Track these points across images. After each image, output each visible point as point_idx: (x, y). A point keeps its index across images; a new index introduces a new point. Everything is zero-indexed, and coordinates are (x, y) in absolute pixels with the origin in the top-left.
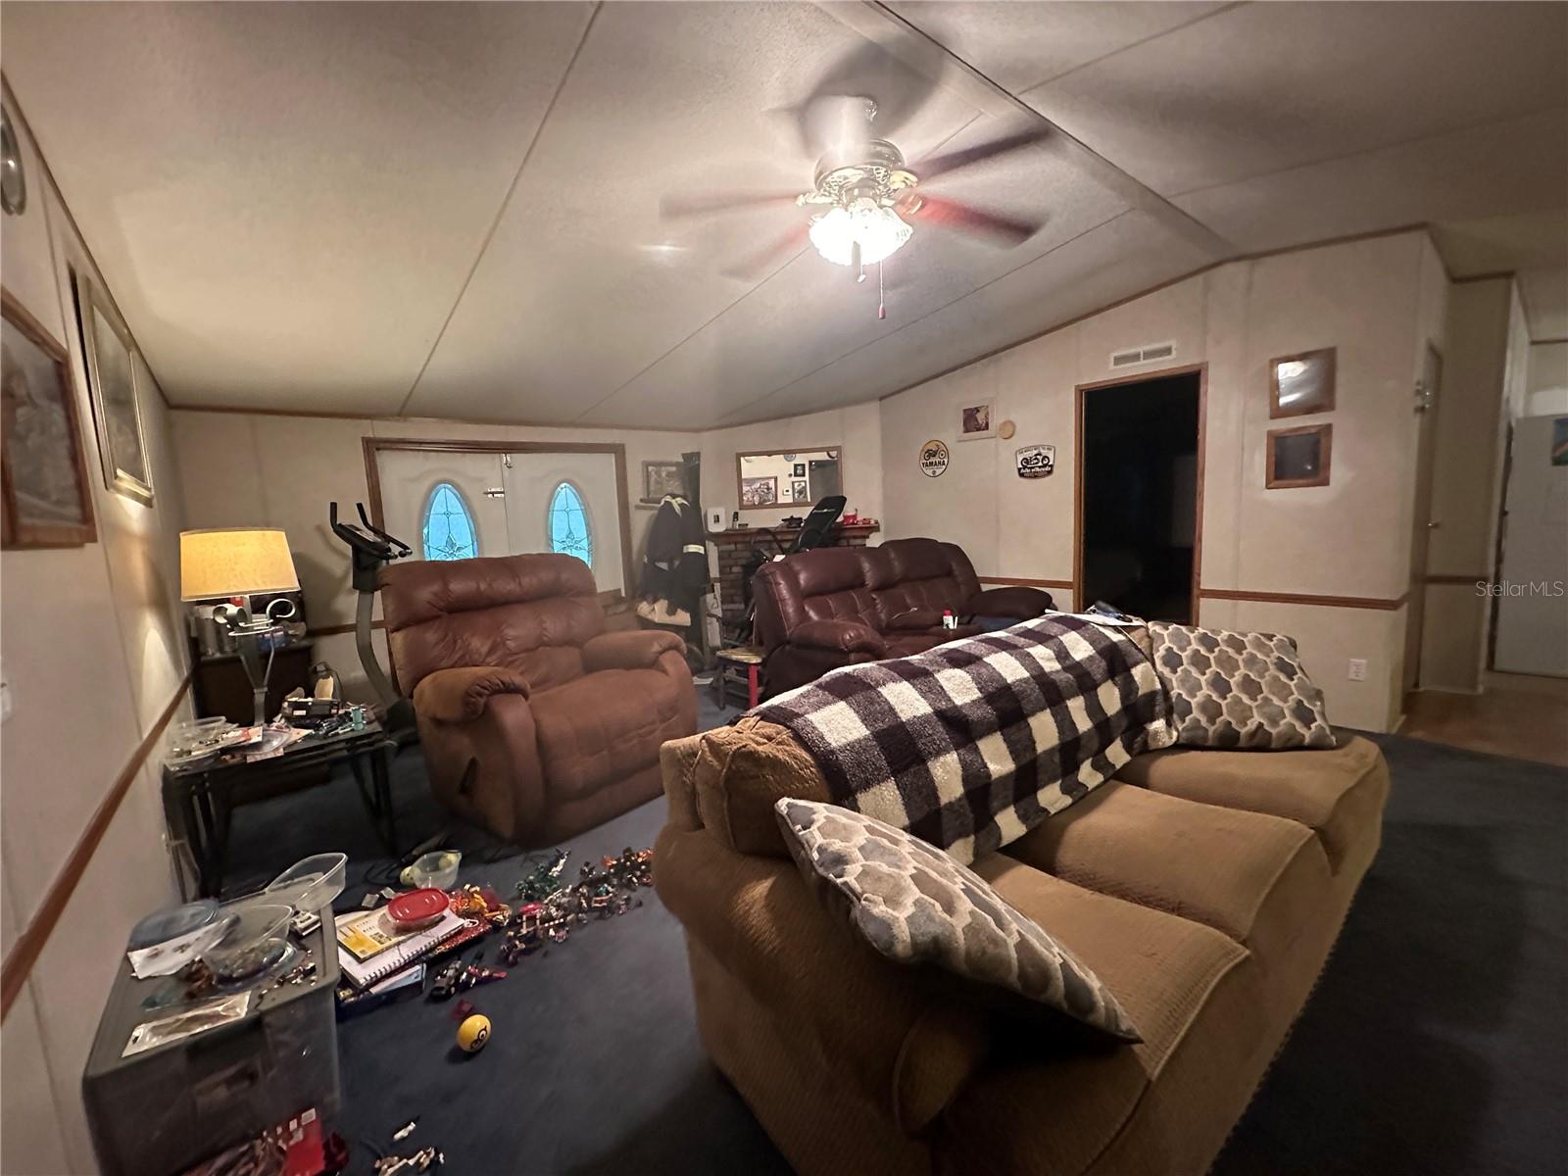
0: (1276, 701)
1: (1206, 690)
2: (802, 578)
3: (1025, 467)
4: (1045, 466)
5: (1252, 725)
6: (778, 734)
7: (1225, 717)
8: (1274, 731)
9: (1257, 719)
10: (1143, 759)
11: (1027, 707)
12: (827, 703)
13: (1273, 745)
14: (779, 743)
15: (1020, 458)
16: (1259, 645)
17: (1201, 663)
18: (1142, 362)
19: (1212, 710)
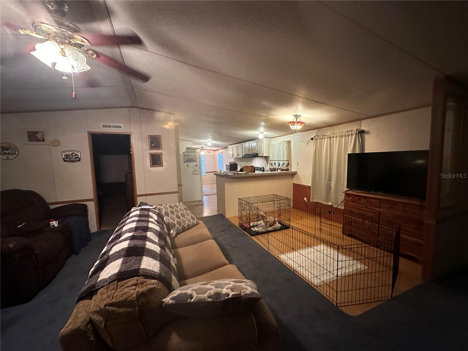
0: (188, 217)
3: (66, 158)
4: (76, 158)
12: (141, 260)
14: (142, 284)
15: (64, 154)
18: (112, 128)
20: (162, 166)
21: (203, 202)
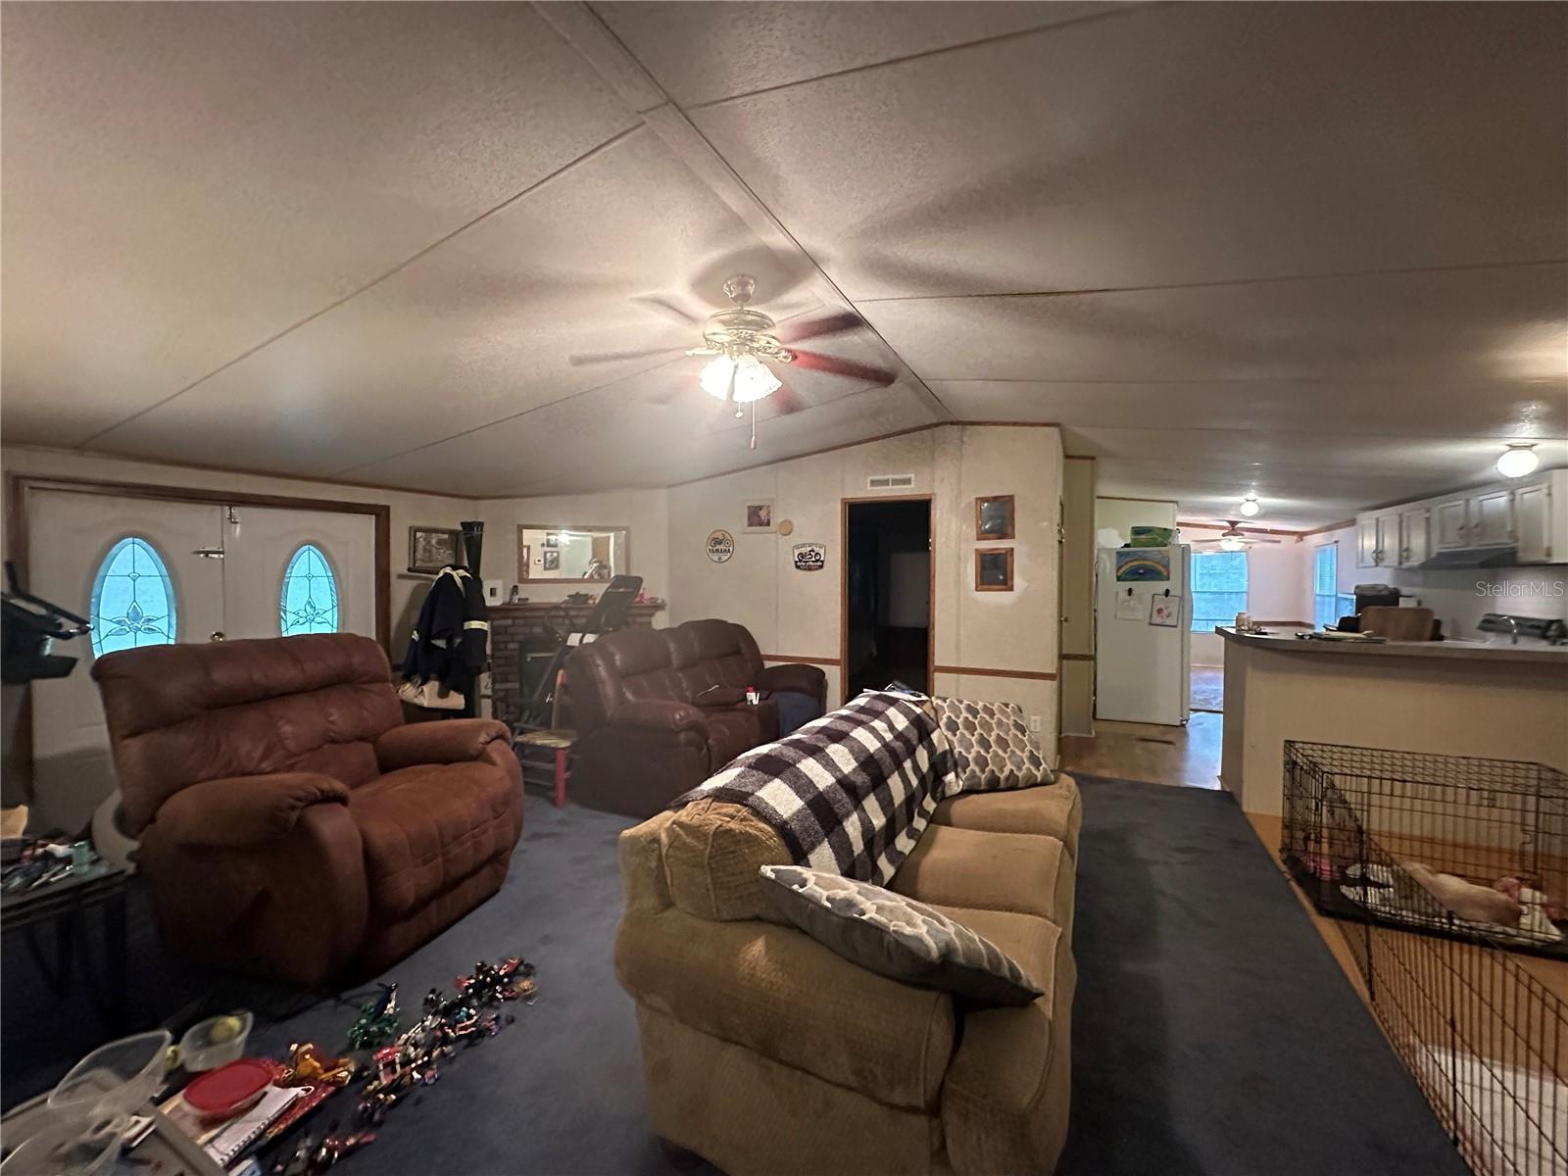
0: (1018, 752)
1: (976, 748)
2: (618, 658)
3: (800, 561)
4: (817, 561)
5: (1006, 772)
6: (738, 812)
7: (991, 767)
8: (1020, 775)
9: (1009, 767)
10: (944, 802)
11: (886, 772)
12: (766, 782)
13: (1020, 785)
14: (742, 820)
15: (797, 553)
16: (1003, 712)
17: (970, 727)
18: (890, 487)
19: (982, 762)
20: (1012, 589)
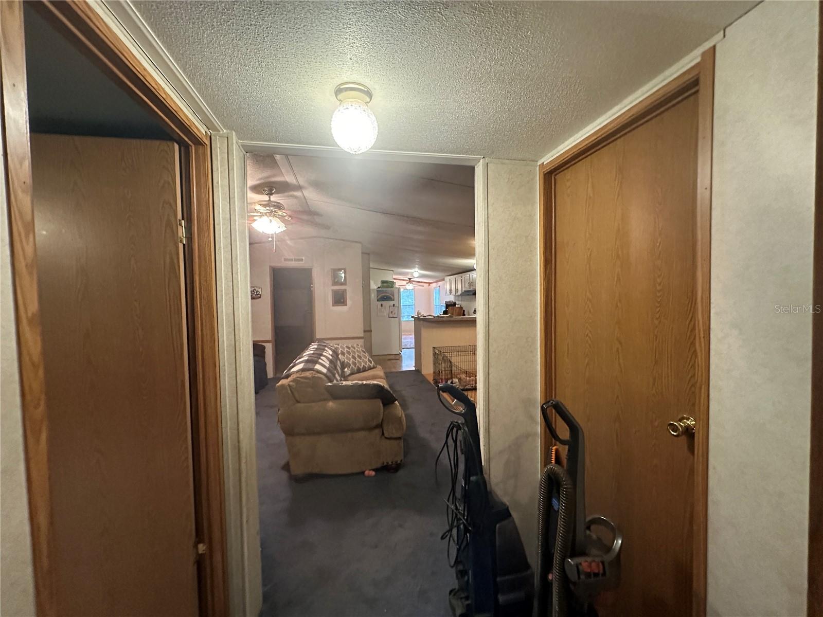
4: (257, 295)
12: (315, 365)
18: (293, 262)
20: (346, 305)
21: (401, 357)
